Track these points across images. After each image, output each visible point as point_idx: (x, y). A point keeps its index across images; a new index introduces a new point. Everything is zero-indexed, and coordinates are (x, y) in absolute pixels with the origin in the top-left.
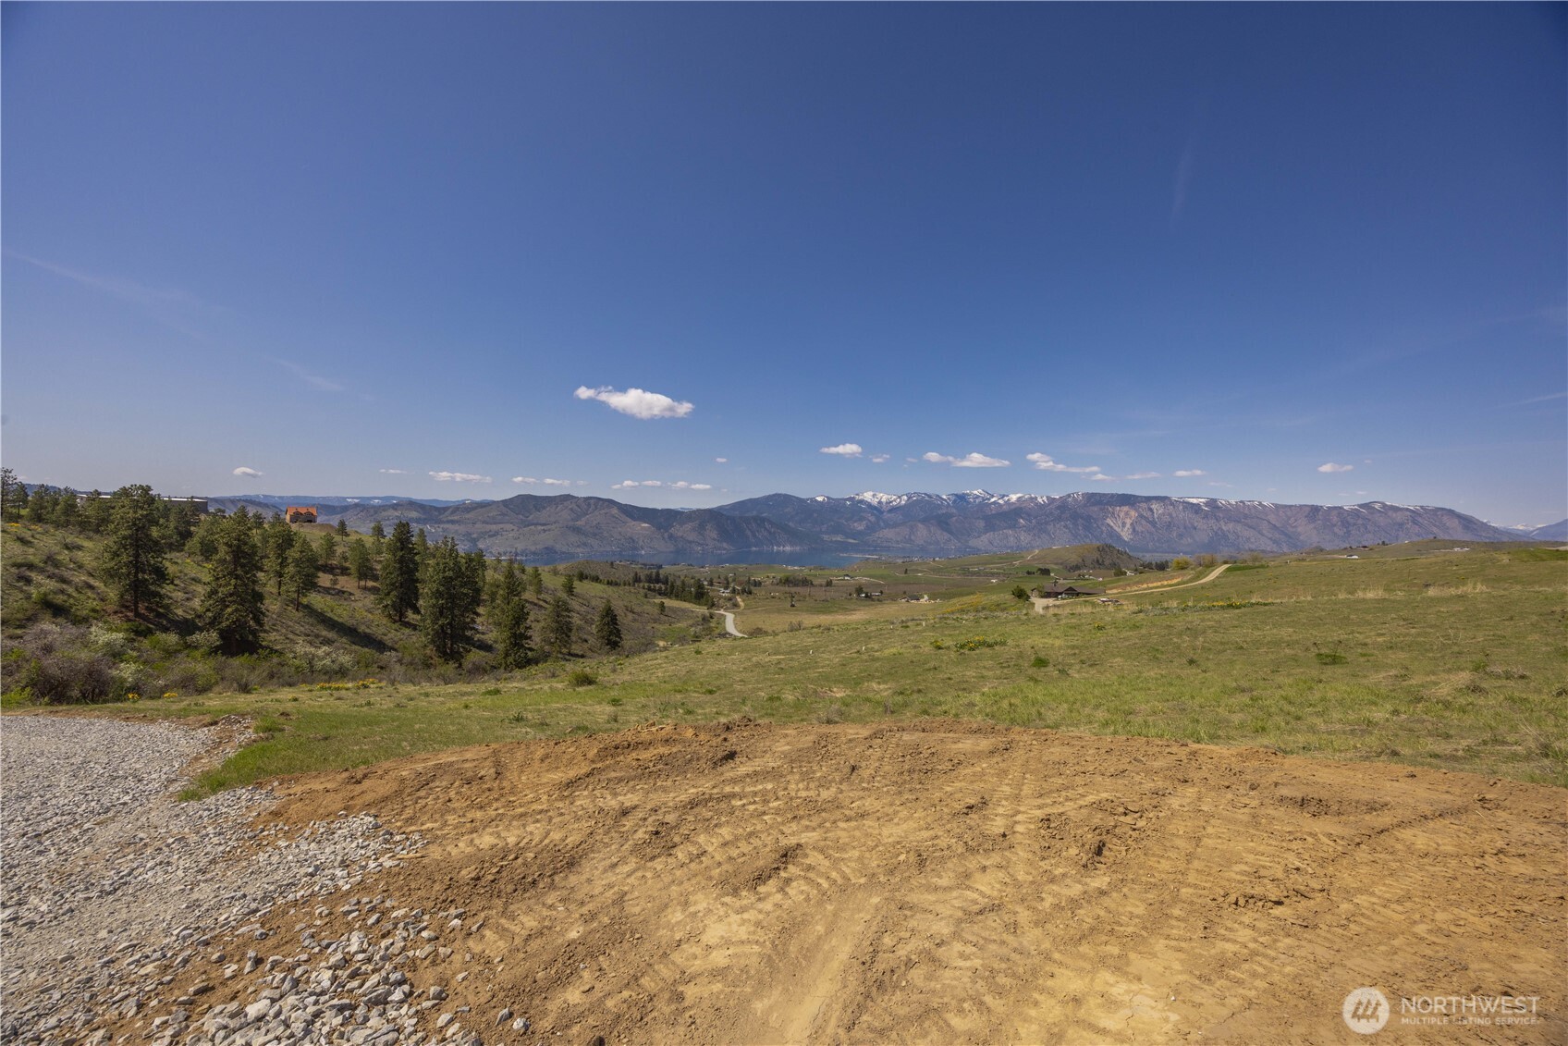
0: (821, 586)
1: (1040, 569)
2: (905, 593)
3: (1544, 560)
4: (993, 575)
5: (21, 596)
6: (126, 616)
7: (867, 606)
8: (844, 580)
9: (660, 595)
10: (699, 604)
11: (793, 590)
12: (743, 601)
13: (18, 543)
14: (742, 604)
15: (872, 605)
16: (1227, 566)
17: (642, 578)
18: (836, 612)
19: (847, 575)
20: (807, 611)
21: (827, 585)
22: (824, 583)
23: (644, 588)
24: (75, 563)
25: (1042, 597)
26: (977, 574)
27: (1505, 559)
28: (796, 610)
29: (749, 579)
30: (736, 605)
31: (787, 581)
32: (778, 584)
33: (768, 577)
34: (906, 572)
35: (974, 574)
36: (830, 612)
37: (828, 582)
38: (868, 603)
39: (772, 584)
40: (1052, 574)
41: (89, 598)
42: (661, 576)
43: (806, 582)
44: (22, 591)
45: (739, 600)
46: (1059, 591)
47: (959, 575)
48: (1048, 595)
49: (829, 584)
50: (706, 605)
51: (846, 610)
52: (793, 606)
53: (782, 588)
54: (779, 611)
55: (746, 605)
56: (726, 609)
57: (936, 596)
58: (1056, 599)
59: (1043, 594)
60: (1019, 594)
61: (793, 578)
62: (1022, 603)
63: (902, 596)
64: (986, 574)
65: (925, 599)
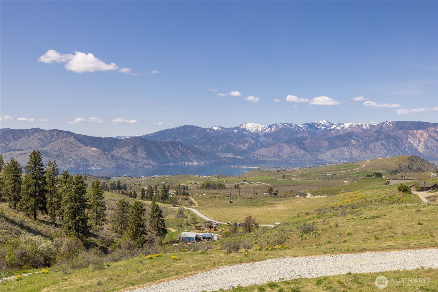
0: (231, 188)
1: (375, 173)
2: (292, 191)
7: (281, 200)
8: (243, 184)
9: (131, 197)
10: (165, 203)
11: (214, 191)
12: (195, 200)
14: (195, 202)
15: (283, 200)
17: (109, 186)
18: (262, 205)
19: (245, 181)
20: (243, 205)
21: (235, 188)
22: (232, 186)
23: (119, 192)
25: (418, 191)
26: (332, 177)
28: (235, 205)
29: (179, 186)
30: (191, 203)
31: (208, 186)
32: (201, 188)
33: (191, 183)
34: (284, 178)
35: (329, 178)
36: (259, 206)
37: (235, 186)
38: (277, 199)
39: (198, 188)
40: (384, 177)
42: (121, 185)
43: (221, 186)
45: (192, 199)
46: (428, 187)
47: (320, 178)
48: (422, 189)
49: (236, 187)
50: (170, 203)
51: (269, 205)
52: (231, 202)
53: (206, 191)
54: (225, 206)
55: (198, 203)
56: (186, 206)
57: (314, 193)
58: (430, 192)
59: (419, 189)
60: (405, 190)
61: (211, 184)
62: (407, 196)
63: (293, 194)
64: (338, 178)
65: (309, 195)
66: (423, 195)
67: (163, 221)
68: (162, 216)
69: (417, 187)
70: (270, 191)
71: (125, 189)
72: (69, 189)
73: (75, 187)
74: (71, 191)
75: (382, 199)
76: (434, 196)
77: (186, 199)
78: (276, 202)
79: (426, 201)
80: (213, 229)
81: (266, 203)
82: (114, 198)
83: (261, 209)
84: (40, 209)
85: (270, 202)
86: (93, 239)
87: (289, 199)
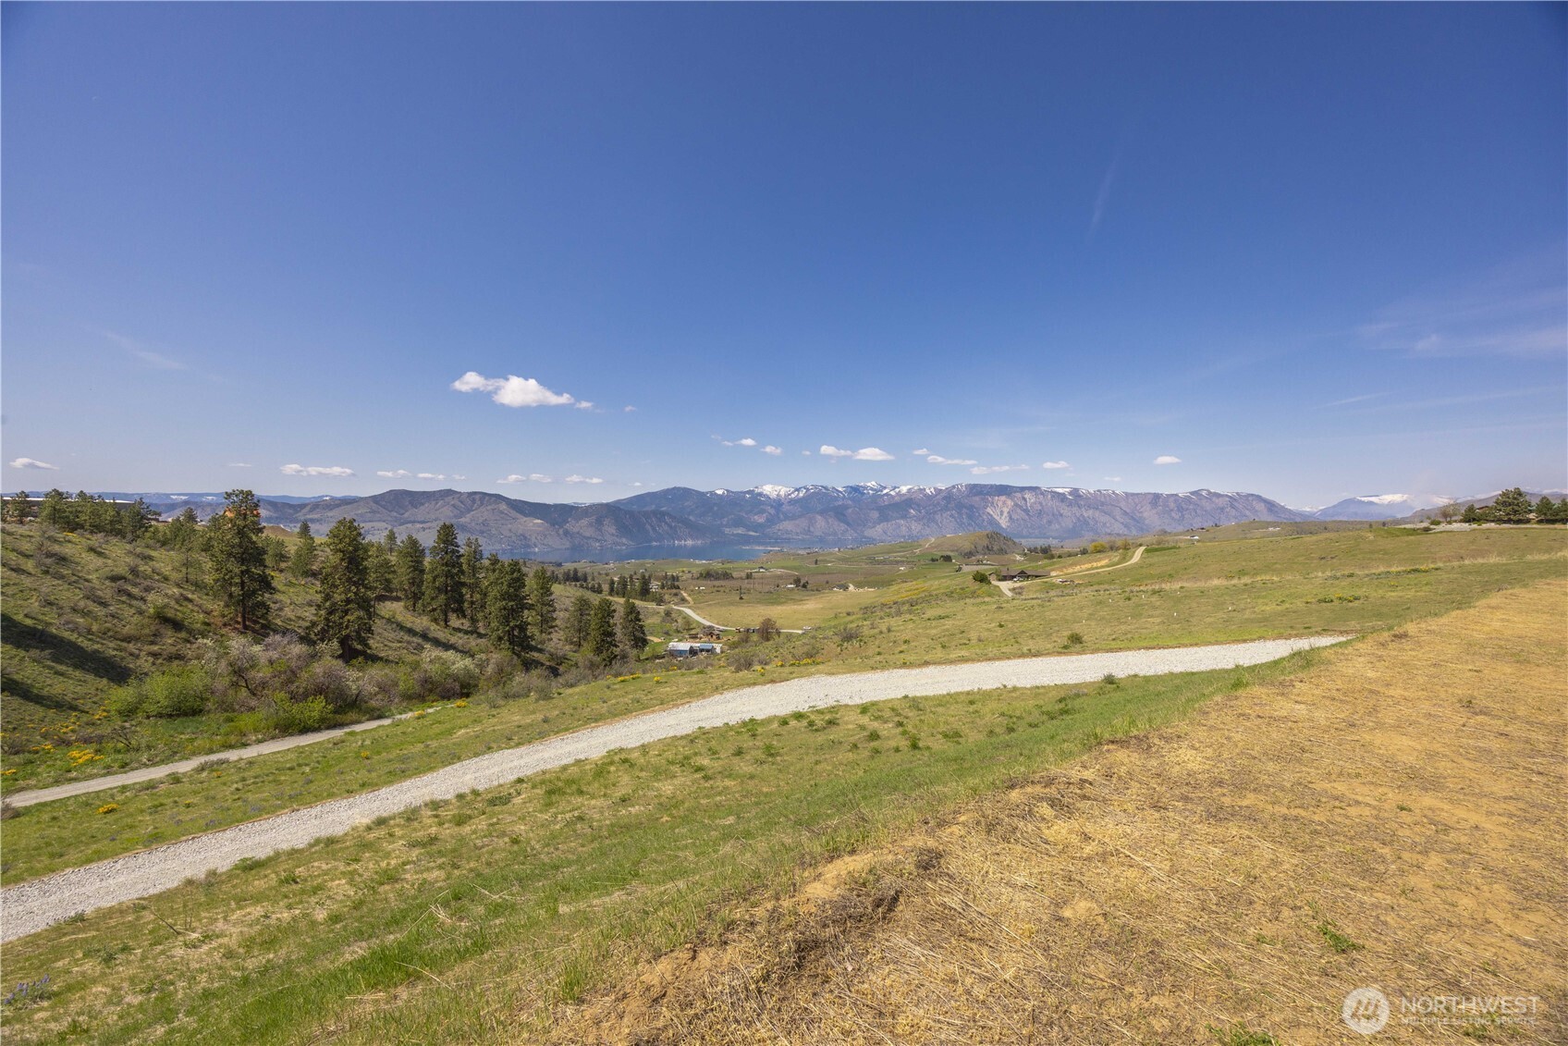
0: (741, 578)
1: (943, 557)
2: (827, 582)
3: (1398, 536)
4: (902, 563)
5: (133, 611)
6: (235, 629)
7: (812, 595)
8: (759, 572)
9: (594, 591)
11: (717, 583)
12: (689, 595)
13: (92, 554)
14: (688, 598)
15: (815, 595)
16: (1143, 548)
17: (560, 576)
18: (786, 602)
19: (762, 568)
20: (758, 603)
22: (744, 575)
23: (576, 586)
24: (158, 574)
25: (1000, 580)
26: (883, 562)
27: (1371, 536)
28: (747, 603)
29: (666, 575)
30: (683, 600)
31: (708, 575)
32: (698, 579)
33: (683, 572)
34: (816, 563)
35: (879, 562)
36: (781, 604)
37: (747, 575)
38: (808, 593)
39: (693, 578)
40: (953, 561)
41: (192, 611)
42: (579, 575)
43: (726, 576)
44: (131, 606)
45: (685, 595)
46: (1013, 575)
47: (867, 564)
48: (1004, 578)
49: (749, 576)
50: (653, 601)
51: (795, 601)
52: (741, 598)
53: (705, 582)
54: (731, 604)
55: (694, 600)
56: (675, 604)
57: (859, 585)
58: (1015, 582)
59: (1000, 578)
60: (981, 578)
61: (712, 572)
62: (985, 587)
63: (829, 585)
64: (891, 563)
65: (851, 587)
66: (1005, 586)
67: (641, 627)
68: (639, 620)
69: (997, 575)
70: (797, 582)
71: (585, 580)
72: (499, 582)
73: (508, 577)
74: (502, 583)
75: (952, 593)
76: (1021, 588)
77: (676, 595)
78: (806, 598)
79: (1010, 594)
80: (714, 637)
81: (791, 599)
82: (567, 594)
83: (784, 608)
84: (454, 611)
85: (797, 597)
86: (536, 655)
87: (824, 593)
